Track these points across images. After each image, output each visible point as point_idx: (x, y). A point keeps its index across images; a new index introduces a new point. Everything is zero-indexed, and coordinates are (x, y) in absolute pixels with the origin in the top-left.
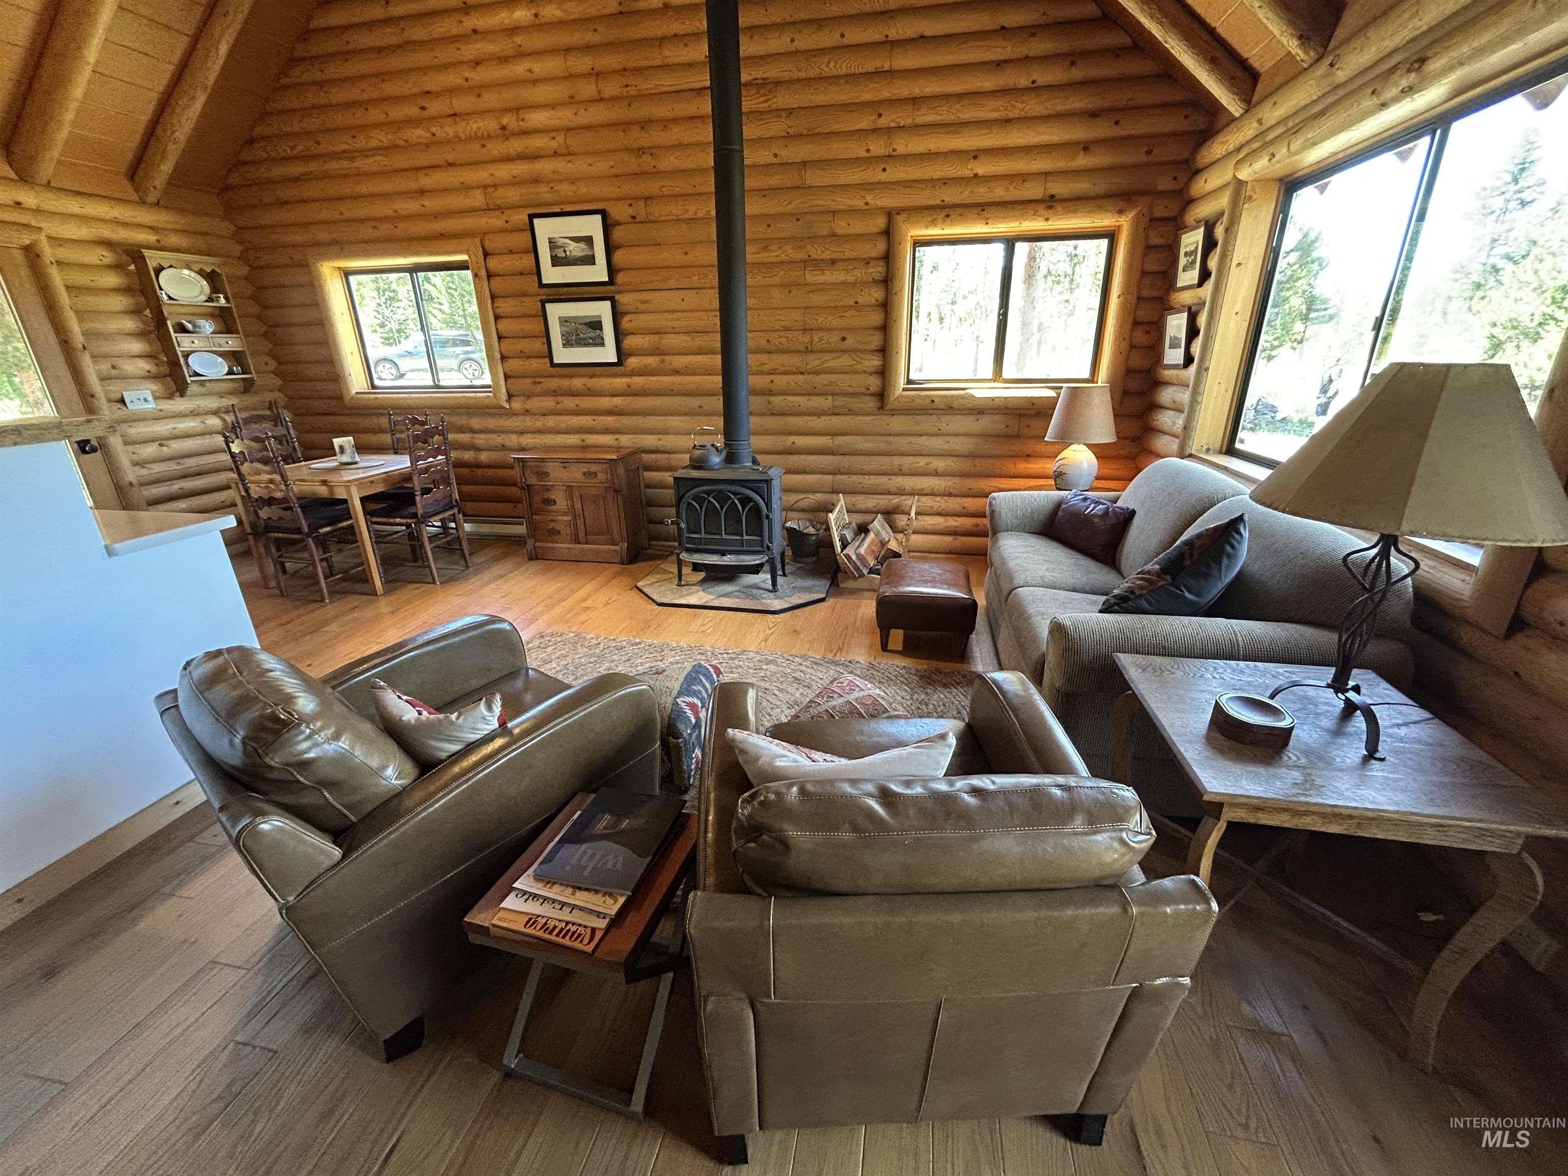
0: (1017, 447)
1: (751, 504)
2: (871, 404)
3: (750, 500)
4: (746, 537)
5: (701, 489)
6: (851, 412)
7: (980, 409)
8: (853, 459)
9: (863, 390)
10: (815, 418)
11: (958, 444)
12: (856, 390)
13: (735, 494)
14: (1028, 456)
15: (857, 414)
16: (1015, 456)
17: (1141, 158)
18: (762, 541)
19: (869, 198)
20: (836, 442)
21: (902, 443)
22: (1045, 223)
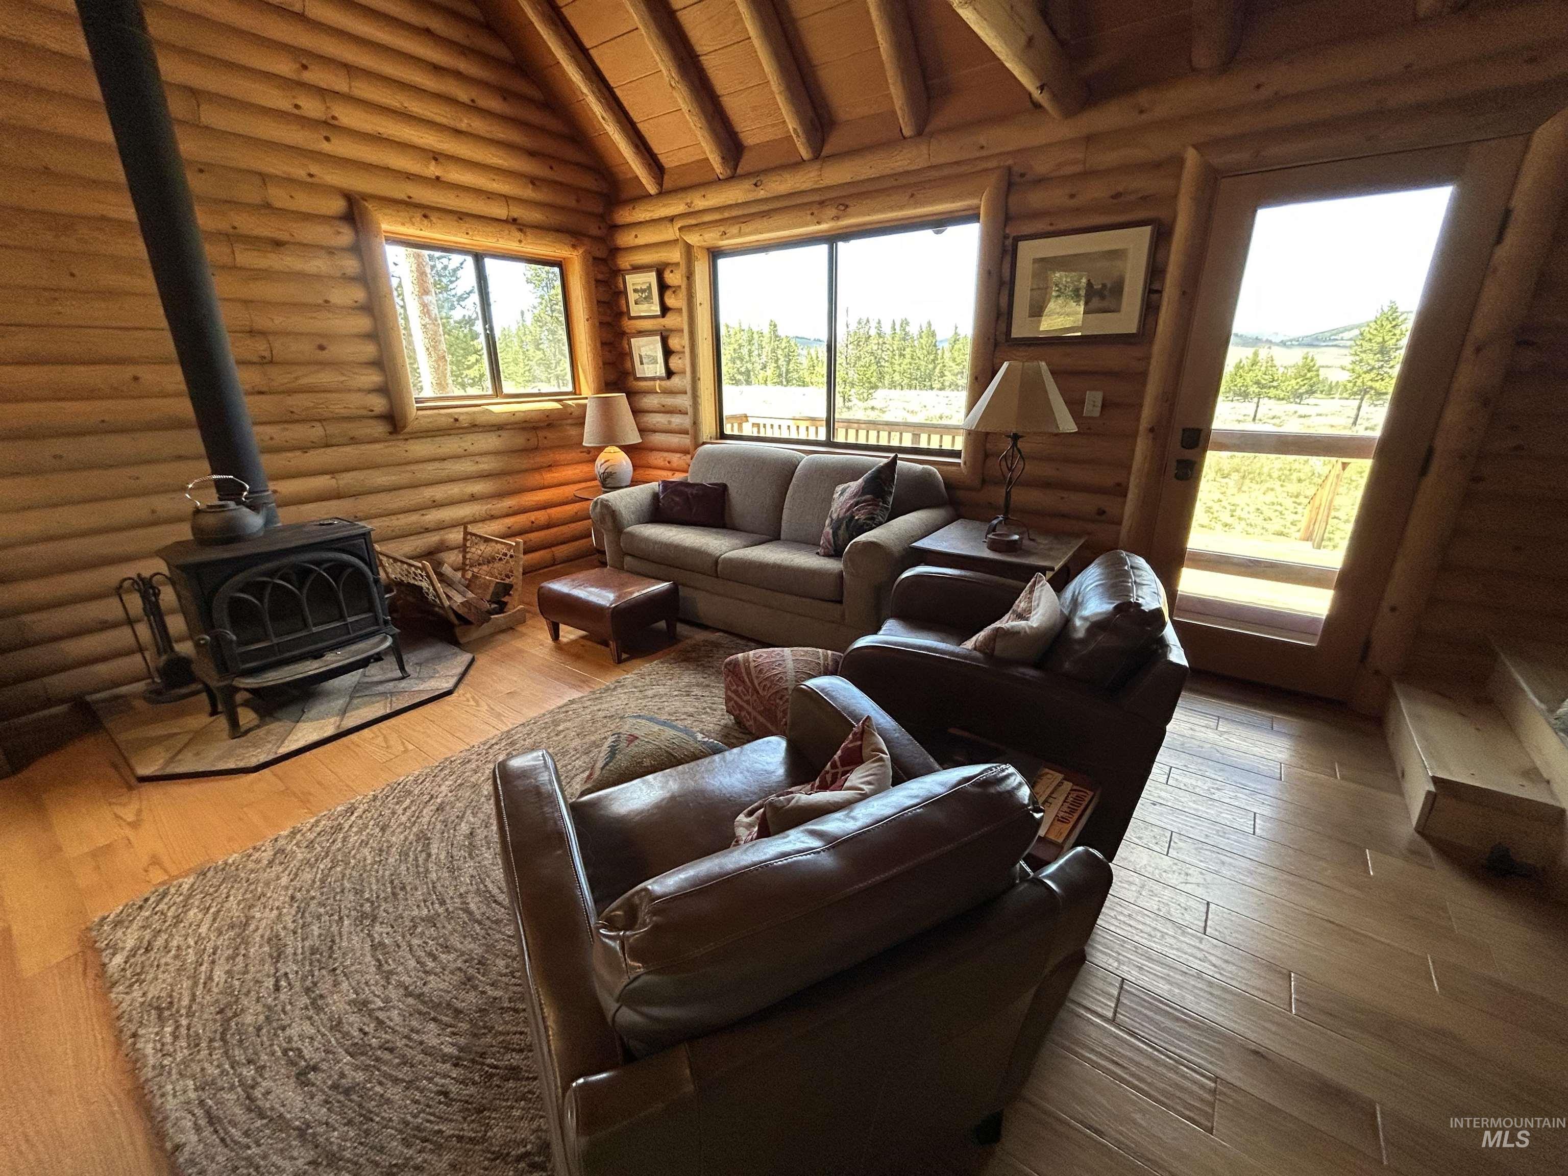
0: (539, 459)
1: (350, 570)
2: (380, 429)
3: (344, 565)
4: (350, 620)
5: (254, 570)
6: (354, 441)
7: (498, 427)
8: (372, 499)
9: (365, 412)
10: (298, 453)
11: (487, 465)
12: (355, 412)
13: (318, 563)
14: (550, 466)
15: (362, 443)
16: (538, 469)
17: (572, 203)
18: (376, 618)
19: (314, 169)
20: (341, 483)
21: (430, 470)
22: (517, 244)
